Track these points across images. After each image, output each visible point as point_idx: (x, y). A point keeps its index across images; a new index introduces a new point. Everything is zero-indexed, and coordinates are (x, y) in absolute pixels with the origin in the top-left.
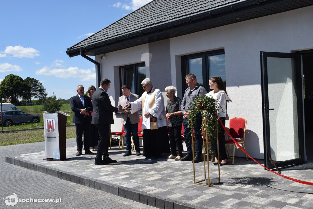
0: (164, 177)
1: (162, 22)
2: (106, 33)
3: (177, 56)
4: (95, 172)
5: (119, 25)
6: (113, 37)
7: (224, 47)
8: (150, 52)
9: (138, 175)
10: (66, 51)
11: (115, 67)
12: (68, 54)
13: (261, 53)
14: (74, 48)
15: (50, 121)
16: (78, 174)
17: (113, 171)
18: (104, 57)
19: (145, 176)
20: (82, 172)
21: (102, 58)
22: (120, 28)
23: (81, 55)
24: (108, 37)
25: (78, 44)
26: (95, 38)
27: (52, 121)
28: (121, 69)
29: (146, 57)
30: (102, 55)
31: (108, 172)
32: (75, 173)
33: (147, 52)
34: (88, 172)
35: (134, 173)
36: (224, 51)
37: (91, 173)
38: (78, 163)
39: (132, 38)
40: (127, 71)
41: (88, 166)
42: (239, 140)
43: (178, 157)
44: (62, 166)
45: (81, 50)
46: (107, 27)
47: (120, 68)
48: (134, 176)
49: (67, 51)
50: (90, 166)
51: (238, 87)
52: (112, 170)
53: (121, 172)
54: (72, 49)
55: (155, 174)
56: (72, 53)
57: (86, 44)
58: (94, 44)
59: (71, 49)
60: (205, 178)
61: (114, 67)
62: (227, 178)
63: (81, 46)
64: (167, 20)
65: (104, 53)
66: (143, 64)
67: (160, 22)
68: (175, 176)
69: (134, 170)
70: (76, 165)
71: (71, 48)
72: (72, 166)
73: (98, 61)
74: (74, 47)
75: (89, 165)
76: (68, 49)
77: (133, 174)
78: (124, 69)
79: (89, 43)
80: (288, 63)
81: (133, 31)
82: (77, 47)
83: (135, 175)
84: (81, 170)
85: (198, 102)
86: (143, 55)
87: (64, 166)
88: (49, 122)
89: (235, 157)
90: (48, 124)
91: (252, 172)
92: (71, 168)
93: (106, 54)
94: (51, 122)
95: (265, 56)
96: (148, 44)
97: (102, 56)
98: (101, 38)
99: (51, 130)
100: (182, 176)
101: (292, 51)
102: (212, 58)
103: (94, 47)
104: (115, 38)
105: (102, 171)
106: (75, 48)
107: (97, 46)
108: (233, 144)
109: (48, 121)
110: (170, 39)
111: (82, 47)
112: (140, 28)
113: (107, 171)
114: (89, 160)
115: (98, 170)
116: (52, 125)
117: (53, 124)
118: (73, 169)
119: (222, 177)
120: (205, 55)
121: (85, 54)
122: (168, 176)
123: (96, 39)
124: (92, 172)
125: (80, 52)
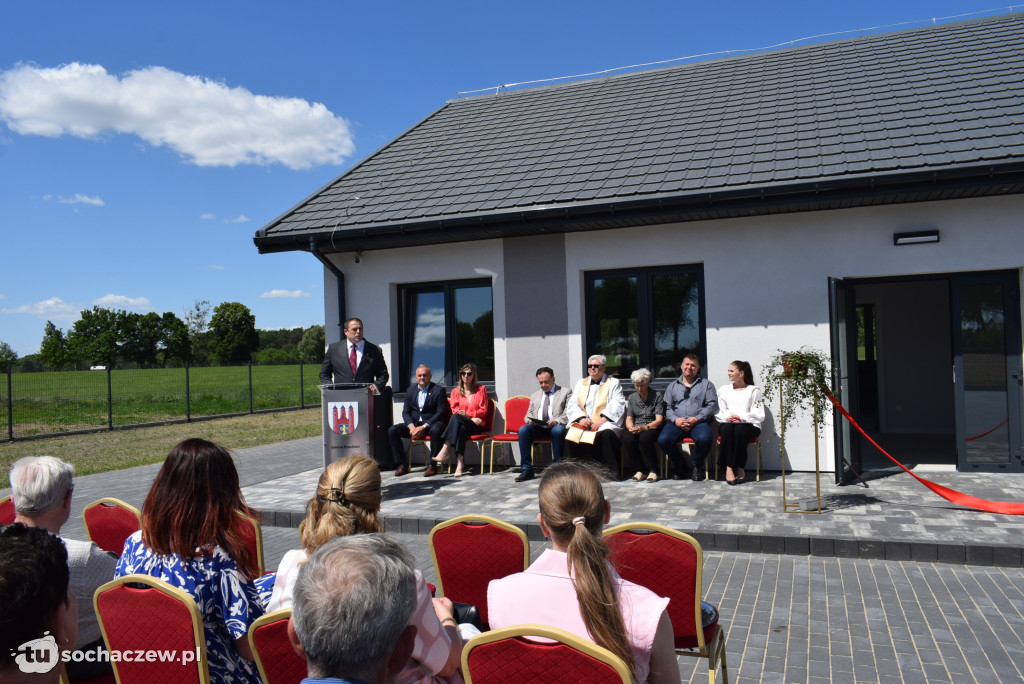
1: (579, 200)
7: (702, 261)
8: (506, 259)
10: (254, 239)
11: (391, 284)
12: (257, 246)
13: (829, 279)
14: (277, 232)
15: (343, 408)
18: (360, 260)
21: (357, 261)
23: (313, 251)
27: (351, 408)
28: (403, 290)
36: (703, 268)
43: (652, 475)
45: (316, 239)
47: (400, 287)
49: (255, 236)
54: (269, 235)
56: (268, 243)
58: (365, 229)
59: (267, 233)
65: (359, 250)
66: (486, 282)
71: (264, 232)
73: (339, 268)
74: (279, 230)
76: (258, 233)
79: (340, 225)
88: (339, 411)
90: (336, 414)
94: (347, 410)
96: (501, 240)
99: (344, 428)
103: (363, 235)
106: (282, 232)
109: (335, 408)
110: (566, 234)
111: (313, 231)
116: (347, 416)
117: (352, 414)
120: (646, 274)
125: (309, 243)
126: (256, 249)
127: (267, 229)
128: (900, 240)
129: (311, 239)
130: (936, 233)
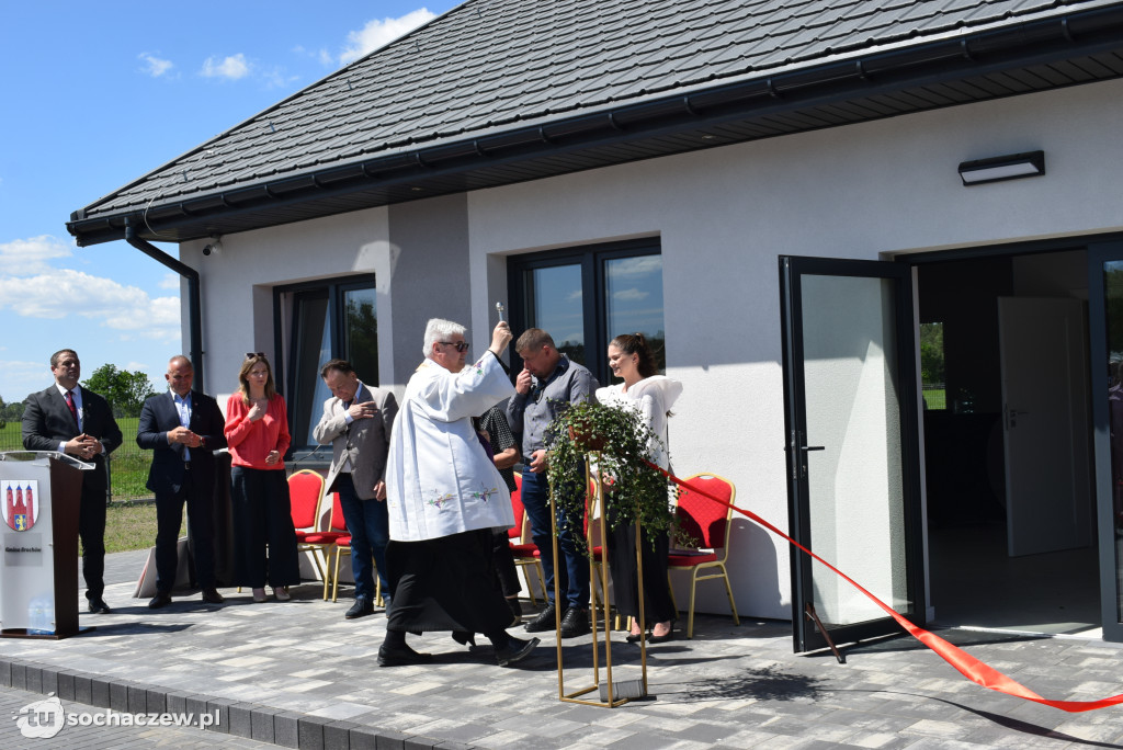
0: (456, 682)
1: (443, 135)
2: (226, 158)
3: (492, 257)
4: (200, 674)
5: (275, 132)
6: (257, 181)
7: (659, 232)
8: (392, 240)
9: (361, 678)
10: (68, 224)
11: (258, 289)
12: (73, 234)
13: (781, 259)
14: (97, 211)
15: (19, 489)
16: (140, 681)
17: (268, 666)
18: (214, 250)
19: (388, 682)
20: (154, 673)
21: (207, 252)
22: (280, 145)
23: (129, 241)
24: (238, 175)
25: (114, 196)
26: (181, 179)
27: (29, 489)
28: (282, 295)
29: (376, 257)
30: (209, 241)
31: (250, 671)
32: (128, 679)
33: (381, 238)
34: (174, 672)
35: (346, 673)
36: (660, 245)
37: (189, 676)
38: (129, 645)
39: (329, 187)
40: (301, 302)
41: (170, 655)
42: (709, 554)
44: (69, 657)
45: (130, 221)
46: (224, 132)
47: (278, 290)
48: (345, 682)
49: (69, 221)
50: (177, 654)
51: (706, 368)
52: (262, 664)
53: (297, 670)
54: (90, 217)
55: (422, 674)
56: (89, 229)
57: (149, 198)
58: (182, 202)
59: (86, 215)
60: (598, 681)
61: (255, 286)
62: (671, 680)
63: (129, 204)
64: (462, 131)
65: (218, 233)
66: (367, 280)
67: (435, 136)
68: (494, 680)
69: (345, 663)
70: (122, 651)
71: (86, 212)
72: (108, 656)
73: (191, 264)
74: (99, 208)
75: (173, 651)
76: (75, 216)
77: (341, 675)
78: (290, 295)
79: (162, 197)
80: (870, 295)
81: (333, 160)
82: (113, 208)
83: (350, 679)
84: (145, 668)
85: (575, 425)
86: (367, 250)
87: (78, 655)
88: (14, 493)
89: (695, 613)
90: (10, 500)
91: (753, 662)
92: (105, 663)
93: (225, 238)
94: (24, 493)
95: (795, 269)
96: (386, 208)
97: (209, 246)
98: (204, 180)
99: (20, 521)
100: (515, 679)
101: (882, 254)
102: (618, 270)
103: (181, 212)
104: (267, 183)
105: (227, 670)
106: (102, 211)
107: (191, 209)
108: (690, 568)
109: (9, 489)
110: (469, 193)
111: (131, 209)
112: (362, 152)
113: (246, 669)
114: (168, 635)
115: (212, 665)
116: (25, 502)
117: (30, 499)
118: (116, 666)
119: (650, 680)
120: (594, 259)
121: (142, 236)
122: (466, 679)
123: (187, 181)
124: (188, 672)
125: (123, 228)
126: (74, 240)
127: (86, 209)
128: (970, 176)
129: (126, 221)
130: (1038, 159)
